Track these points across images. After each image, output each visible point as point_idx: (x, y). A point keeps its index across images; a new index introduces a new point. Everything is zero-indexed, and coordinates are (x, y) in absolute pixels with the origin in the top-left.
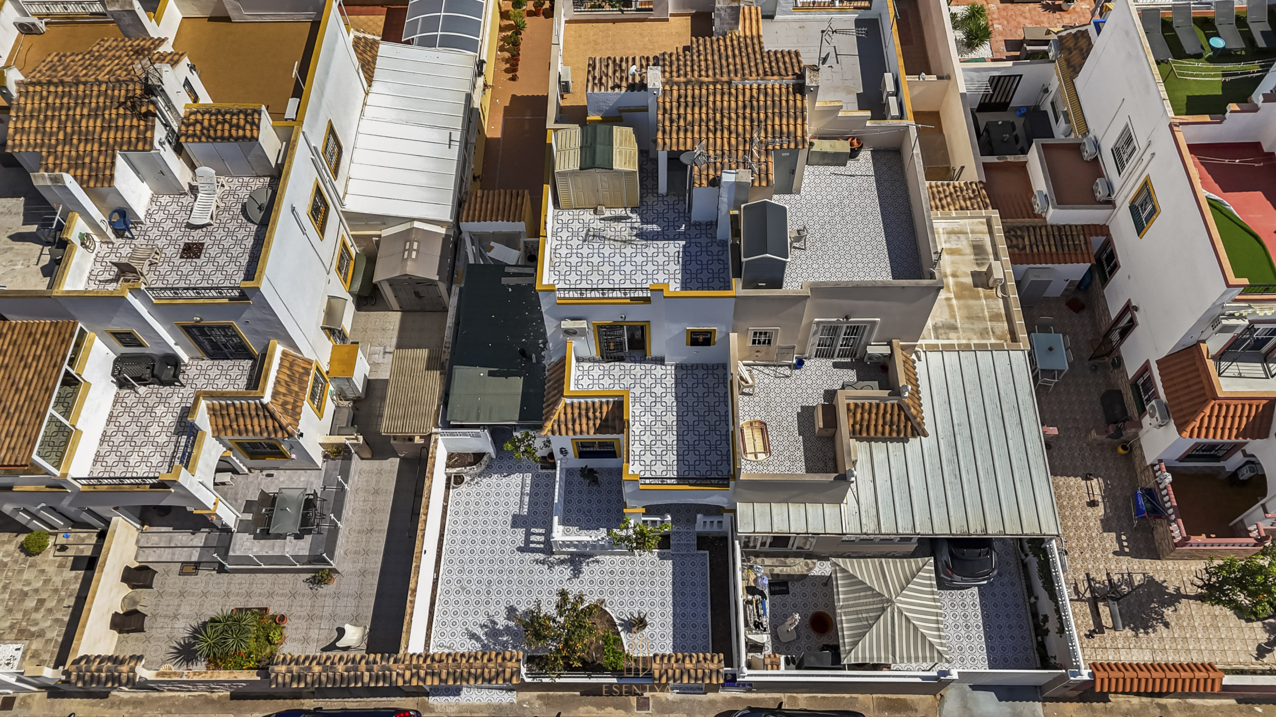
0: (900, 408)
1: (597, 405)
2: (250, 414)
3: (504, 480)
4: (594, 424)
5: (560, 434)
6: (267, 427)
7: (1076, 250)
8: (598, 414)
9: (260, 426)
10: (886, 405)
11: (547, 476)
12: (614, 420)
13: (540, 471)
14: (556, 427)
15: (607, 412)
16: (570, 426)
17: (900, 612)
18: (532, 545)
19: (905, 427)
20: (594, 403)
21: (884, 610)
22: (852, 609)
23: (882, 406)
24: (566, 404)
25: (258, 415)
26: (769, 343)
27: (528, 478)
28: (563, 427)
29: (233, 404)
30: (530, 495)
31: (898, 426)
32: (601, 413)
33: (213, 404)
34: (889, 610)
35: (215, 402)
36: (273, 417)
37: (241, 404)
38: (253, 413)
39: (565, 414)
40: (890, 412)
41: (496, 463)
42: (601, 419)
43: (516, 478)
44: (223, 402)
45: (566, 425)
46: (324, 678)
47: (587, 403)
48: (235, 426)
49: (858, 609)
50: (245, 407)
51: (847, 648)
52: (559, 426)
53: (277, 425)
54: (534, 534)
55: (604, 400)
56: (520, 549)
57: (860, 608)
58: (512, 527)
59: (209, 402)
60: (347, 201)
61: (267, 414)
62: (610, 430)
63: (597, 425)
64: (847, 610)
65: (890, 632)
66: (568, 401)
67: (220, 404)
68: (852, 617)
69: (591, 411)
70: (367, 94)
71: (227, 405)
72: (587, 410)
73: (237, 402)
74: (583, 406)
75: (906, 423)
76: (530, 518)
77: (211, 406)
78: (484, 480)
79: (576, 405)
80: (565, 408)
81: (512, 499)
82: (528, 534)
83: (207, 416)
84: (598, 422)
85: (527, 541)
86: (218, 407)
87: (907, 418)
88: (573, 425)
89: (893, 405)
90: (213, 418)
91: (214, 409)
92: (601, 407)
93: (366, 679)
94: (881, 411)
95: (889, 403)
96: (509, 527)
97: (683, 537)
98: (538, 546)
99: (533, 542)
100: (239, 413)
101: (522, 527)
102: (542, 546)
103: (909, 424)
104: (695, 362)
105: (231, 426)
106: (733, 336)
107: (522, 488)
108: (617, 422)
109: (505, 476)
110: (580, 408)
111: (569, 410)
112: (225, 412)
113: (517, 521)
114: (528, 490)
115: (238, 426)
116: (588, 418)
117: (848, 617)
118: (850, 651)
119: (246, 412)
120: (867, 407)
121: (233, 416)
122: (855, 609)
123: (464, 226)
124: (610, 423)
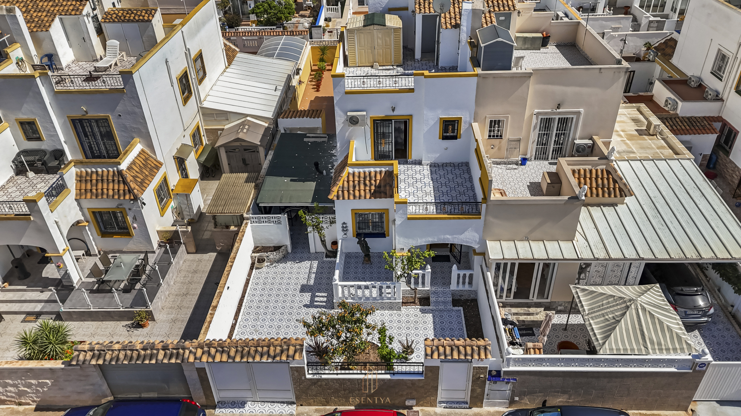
0: (608, 173)
1: (373, 174)
2: (108, 180)
3: (296, 265)
4: (370, 190)
5: (343, 199)
6: (119, 190)
7: (704, 128)
8: (373, 182)
9: (113, 190)
10: (597, 170)
11: (330, 262)
12: (385, 186)
13: (325, 259)
14: (340, 192)
15: (380, 180)
16: (351, 192)
17: (644, 309)
18: (315, 303)
19: (614, 189)
20: (370, 173)
21: (628, 307)
22: (598, 314)
23: (594, 172)
24: (349, 173)
25: (113, 181)
26: (501, 136)
27: (315, 264)
28: (346, 193)
29: (97, 172)
30: (316, 273)
31: (608, 189)
32: (375, 181)
33: (81, 172)
34: (633, 306)
35: (83, 170)
36: (125, 182)
37: (103, 171)
38: (110, 178)
39: (348, 182)
40: (600, 176)
41: (291, 255)
42: (375, 186)
43: (307, 264)
44: (89, 170)
45: (348, 191)
46: (121, 356)
47: (365, 173)
48: (94, 191)
49: (603, 312)
50: (105, 173)
51: (600, 342)
52: (343, 191)
53: (126, 188)
54: (317, 296)
55: (378, 170)
56: (306, 306)
57: (605, 311)
58: (300, 292)
59: (78, 170)
60: (205, 103)
61: (121, 179)
62: (383, 195)
63: (372, 191)
64: (593, 315)
65: (637, 326)
66: (351, 170)
67: (86, 172)
68: (599, 320)
69: (368, 179)
70: (227, 68)
71: (92, 172)
72: (365, 178)
73: (99, 170)
74: (362, 175)
75: (614, 185)
76: (315, 287)
77: (79, 174)
78: (281, 265)
79: (357, 174)
80: (348, 177)
81: (302, 276)
82: (313, 297)
83: (75, 181)
84: (373, 188)
85: (312, 300)
86: (84, 174)
87: (615, 181)
88: (354, 191)
89: (602, 171)
90: (79, 184)
91: (81, 176)
92: (375, 176)
93: (161, 356)
94: (594, 176)
95: (599, 168)
96: (298, 293)
97: (441, 295)
98: (321, 304)
99: (316, 302)
100: (99, 178)
101: (309, 292)
102: (324, 304)
103: (617, 186)
104: (445, 161)
105: (91, 190)
106: (475, 125)
107: (310, 269)
108: (388, 188)
109: (297, 263)
110: (359, 177)
111: (351, 178)
112: (89, 178)
113: (304, 289)
114: (314, 270)
115: (97, 190)
116: (365, 185)
117: (596, 321)
118: (604, 343)
119: (105, 178)
120: (582, 172)
121: (94, 182)
122: (600, 313)
123: (280, 120)
124: (382, 189)
